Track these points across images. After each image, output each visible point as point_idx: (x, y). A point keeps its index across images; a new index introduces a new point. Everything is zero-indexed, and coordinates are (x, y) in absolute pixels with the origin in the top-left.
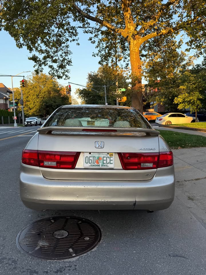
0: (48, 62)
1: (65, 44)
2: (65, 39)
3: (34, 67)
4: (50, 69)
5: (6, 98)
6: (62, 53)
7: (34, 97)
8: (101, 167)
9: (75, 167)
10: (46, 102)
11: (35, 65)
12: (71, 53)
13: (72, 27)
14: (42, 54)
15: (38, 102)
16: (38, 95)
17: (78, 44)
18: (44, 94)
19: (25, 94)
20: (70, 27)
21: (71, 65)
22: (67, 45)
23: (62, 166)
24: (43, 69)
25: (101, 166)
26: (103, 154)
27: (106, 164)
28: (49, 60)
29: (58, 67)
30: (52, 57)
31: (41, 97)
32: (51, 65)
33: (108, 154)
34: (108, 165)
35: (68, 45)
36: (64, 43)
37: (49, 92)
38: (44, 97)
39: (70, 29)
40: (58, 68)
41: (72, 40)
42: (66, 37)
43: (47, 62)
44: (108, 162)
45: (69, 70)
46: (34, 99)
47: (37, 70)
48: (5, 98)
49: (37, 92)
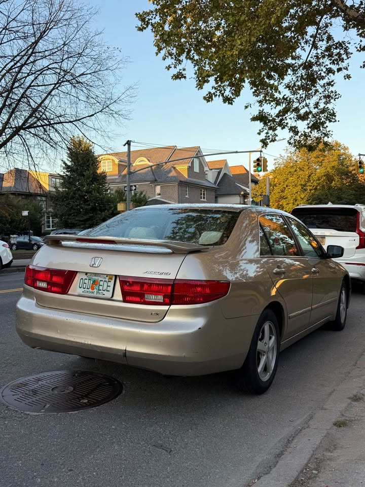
0: (288, 121)
1: (326, 81)
2: (324, 70)
3: (259, 134)
4: (292, 134)
5: (244, 194)
6: (320, 100)
7: (295, 190)
8: (95, 295)
9: (68, 292)
10: (319, 199)
11: (260, 130)
12: (337, 97)
13: (337, 44)
14: (276, 106)
15: (302, 199)
16: (305, 185)
17: (348, 77)
18: (318, 182)
19: (280, 184)
20: (334, 45)
21: (336, 121)
22: (331, 81)
23: (53, 289)
24: (277, 136)
25: (95, 293)
26: (101, 275)
27: (102, 291)
28: (290, 117)
29: (308, 128)
30: (297, 110)
31: (311, 188)
32: (293, 125)
33: (107, 276)
34: (104, 292)
35: (333, 81)
36: (323, 78)
37: (329, 178)
38: (316, 189)
39: (335, 47)
40: (310, 130)
41: (336, 71)
42: (327, 65)
43: (286, 122)
44: (104, 289)
45: (331, 133)
46: (297, 193)
47: (266, 139)
48: (242, 193)
49: (302, 178)
